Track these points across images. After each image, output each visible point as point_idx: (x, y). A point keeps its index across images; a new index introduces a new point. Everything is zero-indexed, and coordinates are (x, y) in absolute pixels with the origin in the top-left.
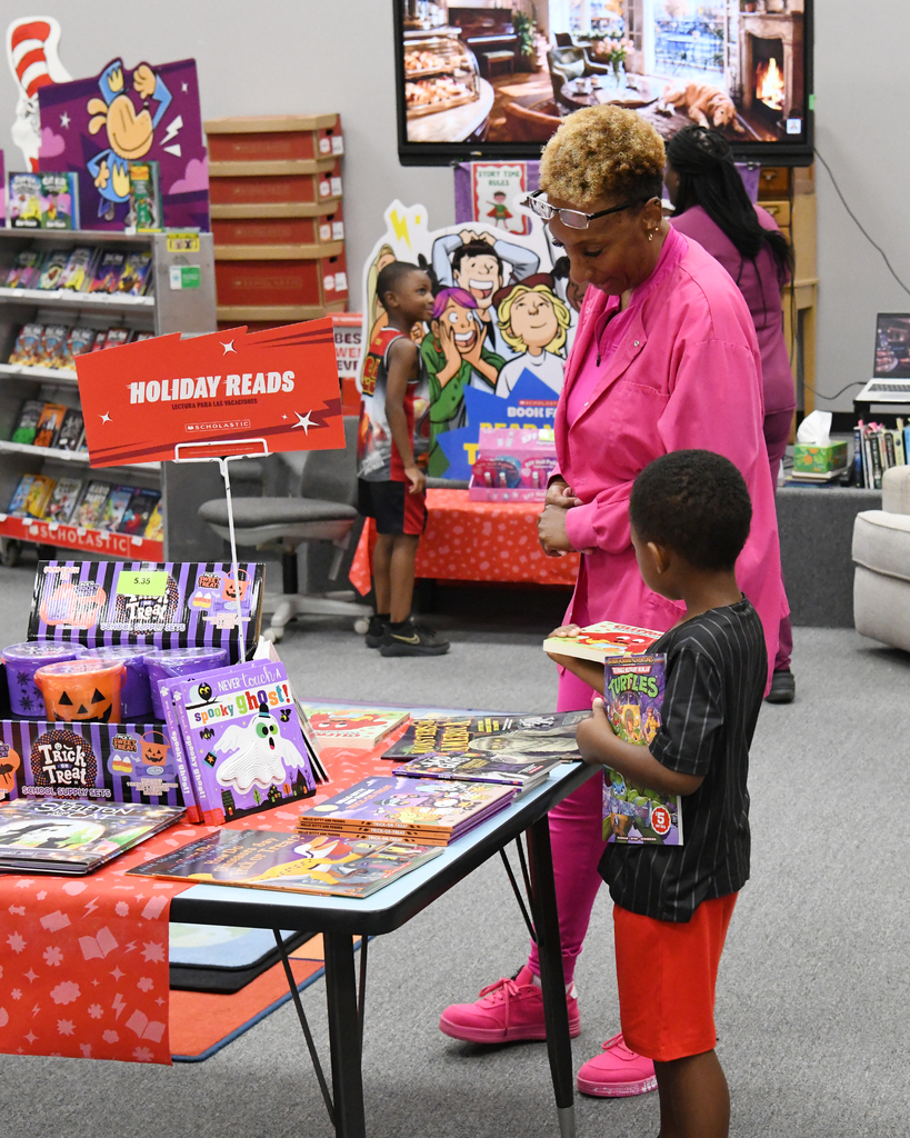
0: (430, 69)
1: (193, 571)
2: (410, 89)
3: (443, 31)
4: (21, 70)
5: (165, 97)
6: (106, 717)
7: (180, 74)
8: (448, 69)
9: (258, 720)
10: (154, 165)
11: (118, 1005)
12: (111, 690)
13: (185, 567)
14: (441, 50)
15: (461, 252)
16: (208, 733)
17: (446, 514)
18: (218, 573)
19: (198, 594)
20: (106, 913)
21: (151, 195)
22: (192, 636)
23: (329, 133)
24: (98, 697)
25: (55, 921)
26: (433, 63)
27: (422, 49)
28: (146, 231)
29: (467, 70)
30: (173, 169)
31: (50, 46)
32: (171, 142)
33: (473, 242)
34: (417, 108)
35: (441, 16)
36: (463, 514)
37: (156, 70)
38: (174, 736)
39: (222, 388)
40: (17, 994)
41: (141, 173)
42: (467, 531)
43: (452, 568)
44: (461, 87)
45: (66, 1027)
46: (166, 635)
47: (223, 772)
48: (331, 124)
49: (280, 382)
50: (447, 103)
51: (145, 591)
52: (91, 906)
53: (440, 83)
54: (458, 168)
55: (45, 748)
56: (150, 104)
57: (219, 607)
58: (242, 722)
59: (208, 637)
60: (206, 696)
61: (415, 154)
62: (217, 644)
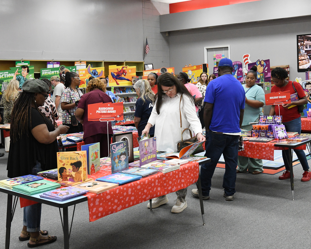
0: (302, 59)
1: (275, 116)
2: (299, 61)
3: (304, 53)
4: (244, 61)
5: (265, 64)
6: (267, 130)
7: (267, 61)
8: (305, 59)
9: (282, 130)
10: (264, 74)
11: (269, 154)
12: (267, 127)
13: (274, 116)
14: (304, 56)
15: (306, 84)
16: (277, 131)
17: (304, 121)
18: (278, 117)
19: (275, 119)
20: (268, 145)
21: (263, 78)
22: (275, 123)
23: (287, 68)
24: (266, 128)
25: (264, 146)
26: (303, 58)
27: (301, 56)
28: (262, 82)
29: (308, 59)
30: (266, 74)
31: (249, 58)
32: (266, 71)
33: (308, 83)
34: (300, 64)
35: (304, 51)
36: (306, 121)
37: (264, 61)
38: (274, 131)
39: (279, 97)
40: (260, 153)
41: (262, 75)
42: (307, 123)
43: (305, 128)
44: (307, 61)
45: (264, 156)
46: (272, 123)
47: (278, 135)
48: (288, 67)
49: (285, 97)
50: (305, 63)
51: (270, 119)
52: (267, 145)
53: (304, 61)
54: (306, 72)
55: (261, 133)
56: (263, 65)
57: (278, 120)
58: (280, 131)
59: (277, 123)
60: (277, 128)
61: (300, 71)
62: (277, 124)
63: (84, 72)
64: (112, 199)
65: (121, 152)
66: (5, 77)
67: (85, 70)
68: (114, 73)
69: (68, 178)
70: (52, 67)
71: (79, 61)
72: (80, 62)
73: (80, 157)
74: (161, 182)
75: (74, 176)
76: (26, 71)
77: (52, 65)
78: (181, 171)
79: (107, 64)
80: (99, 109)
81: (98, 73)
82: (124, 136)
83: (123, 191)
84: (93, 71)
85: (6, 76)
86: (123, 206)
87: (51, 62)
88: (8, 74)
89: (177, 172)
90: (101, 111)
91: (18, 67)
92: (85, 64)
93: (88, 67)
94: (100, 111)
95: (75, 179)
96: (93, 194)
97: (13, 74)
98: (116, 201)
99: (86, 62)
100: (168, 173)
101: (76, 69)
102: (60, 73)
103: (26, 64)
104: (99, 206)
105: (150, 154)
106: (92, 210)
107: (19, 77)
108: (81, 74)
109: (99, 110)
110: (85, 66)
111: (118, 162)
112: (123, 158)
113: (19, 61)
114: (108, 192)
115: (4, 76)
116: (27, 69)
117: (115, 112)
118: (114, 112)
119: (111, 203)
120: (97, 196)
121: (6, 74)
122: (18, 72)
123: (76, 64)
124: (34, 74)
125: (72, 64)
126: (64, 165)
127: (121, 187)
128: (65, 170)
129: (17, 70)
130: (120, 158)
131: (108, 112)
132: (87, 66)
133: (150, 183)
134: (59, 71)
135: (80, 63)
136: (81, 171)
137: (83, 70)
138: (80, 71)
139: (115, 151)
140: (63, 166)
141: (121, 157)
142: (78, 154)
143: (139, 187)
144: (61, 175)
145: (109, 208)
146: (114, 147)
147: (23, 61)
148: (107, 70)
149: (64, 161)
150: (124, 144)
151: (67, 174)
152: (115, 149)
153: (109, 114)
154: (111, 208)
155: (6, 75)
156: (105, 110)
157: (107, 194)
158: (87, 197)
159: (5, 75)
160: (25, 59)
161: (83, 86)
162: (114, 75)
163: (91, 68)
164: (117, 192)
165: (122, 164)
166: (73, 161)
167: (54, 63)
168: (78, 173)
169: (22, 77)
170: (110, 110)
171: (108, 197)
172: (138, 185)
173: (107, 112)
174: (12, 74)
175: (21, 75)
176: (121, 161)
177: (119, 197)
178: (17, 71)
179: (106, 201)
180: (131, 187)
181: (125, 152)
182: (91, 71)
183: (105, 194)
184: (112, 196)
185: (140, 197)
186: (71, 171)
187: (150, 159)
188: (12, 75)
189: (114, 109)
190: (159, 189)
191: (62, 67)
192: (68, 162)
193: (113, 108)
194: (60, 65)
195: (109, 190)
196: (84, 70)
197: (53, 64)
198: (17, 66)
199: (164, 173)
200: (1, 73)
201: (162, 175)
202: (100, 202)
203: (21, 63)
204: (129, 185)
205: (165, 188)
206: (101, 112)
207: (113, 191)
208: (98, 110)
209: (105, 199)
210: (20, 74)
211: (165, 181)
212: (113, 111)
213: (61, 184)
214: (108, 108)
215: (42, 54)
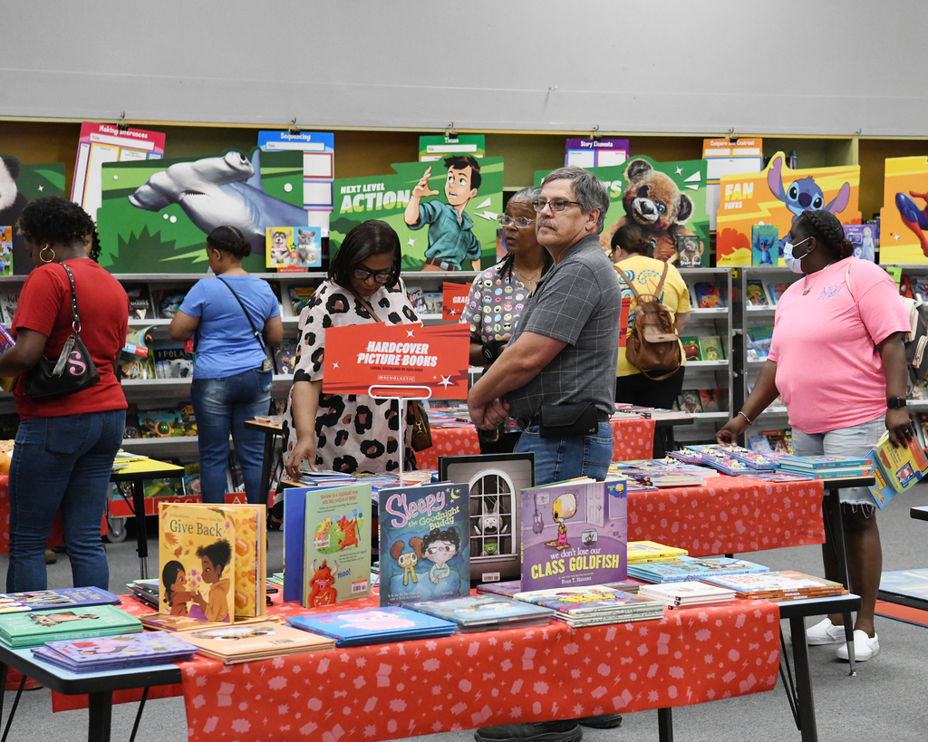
63: (749, 190)
64: (296, 695)
65: (432, 527)
66: (370, 206)
67: (756, 181)
68: (914, 195)
69: (189, 604)
70: (592, 166)
71: (728, 137)
72: (733, 140)
73: (228, 526)
74: (555, 662)
75: (206, 599)
76: (467, 182)
77: (591, 154)
78: (670, 628)
79: (877, 151)
80: (371, 346)
81: (821, 194)
82: (490, 467)
83: (351, 668)
84: (796, 185)
85: (375, 200)
86: (352, 731)
87: (586, 138)
88: (384, 192)
89: (644, 631)
90: (378, 356)
91: (428, 164)
92: (758, 151)
93: (770, 165)
94: (373, 355)
95: (210, 611)
96: (210, 664)
97: (408, 192)
98: (315, 704)
99: (764, 139)
100: (598, 631)
101: (704, 174)
102: (628, 193)
103: (469, 149)
104: (234, 712)
105: (585, 552)
106: (203, 724)
107: (433, 209)
108: (730, 201)
109: (370, 353)
110: (758, 162)
111: (416, 567)
112: (441, 552)
113: (437, 136)
114: (278, 662)
115: (363, 202)
116: (473, 171)
117: (434, 364)
118: (431, 362)
119: (292, 711)
120: (226, 670)
121: (376, 191)
122: (430, 185)
123: (707, 152)
124: (501, 194)
125: (689, 148)
126: (178, 552)
127: (345, 656)
128: (180, 574)
129: (427, 175)
130: (423, 551)
131: (404, 360)
132: (766, 162)
133: (491, 658)
134: (619, 183)
135: (732, 147)
136: (228, 580)
137: (742, 182)
138: (729, 187)
139: (400, 520)
140: (174, 558)
141: (431, 545)
142: (222, 512)
143: (431, 665)
144: (169, 591)
145: (282, 728)
146: (395, 501)
147: (452, 136)
148: (873, 182)
149: (180, 537)
150: (448, 497)
151: (188, 588)
152: (401, 510)
153: (409, 369)
154: (287, 728)
155: (374, 195)
156: (395, 353)
157: (272, 672)
158: (179, 670)
159: (370, 197)
160: (462, 125)
161: (738, 259)
162: (914, 207)
163: (786, 171)
164: (323, 667)
165: (437, 578)
166: (208, 541)
167: (602, 145)
168: (218, 586)
169: (447, 209)
170: (414, 354)
171: (278, 683)
172: (427, 654)
173: (400, 362)
174: (400, 193)
175: (442, 197)
176: (433, 563)
177: (330, 690)
178: (422, 181)
179: (265, 697)
180: (392, 659)
181: (452, 528)
182: (787, 187)
183: (263, 670)
184: (294, 682)
185: (435, 708)
186: (199, 579)
187: (583, 571)
188: (403, 197)
189: (430, 353)
190: (541, 688)
191: (639, 163)
192: (191, 543)
193: (425, 347)
194: (630, 153)
195: (283, 658)
196: (748, 181)
197: (597, 149)
198: (423, 159)
199: (571, 623)
200: (353, 188)
201: (562, 632)
202: (236, 697)
203: (443, 143)
204: (385, 649)
205: (575, 691)
206: (375, 359)
207: (303, 664)
208: (365, 352)
209: (262, 687)
210: (436, 192)
211: (574, 661)
212: (428, 359)
213: (143, 621)
214: (407, 347)
215: (546, 102)
